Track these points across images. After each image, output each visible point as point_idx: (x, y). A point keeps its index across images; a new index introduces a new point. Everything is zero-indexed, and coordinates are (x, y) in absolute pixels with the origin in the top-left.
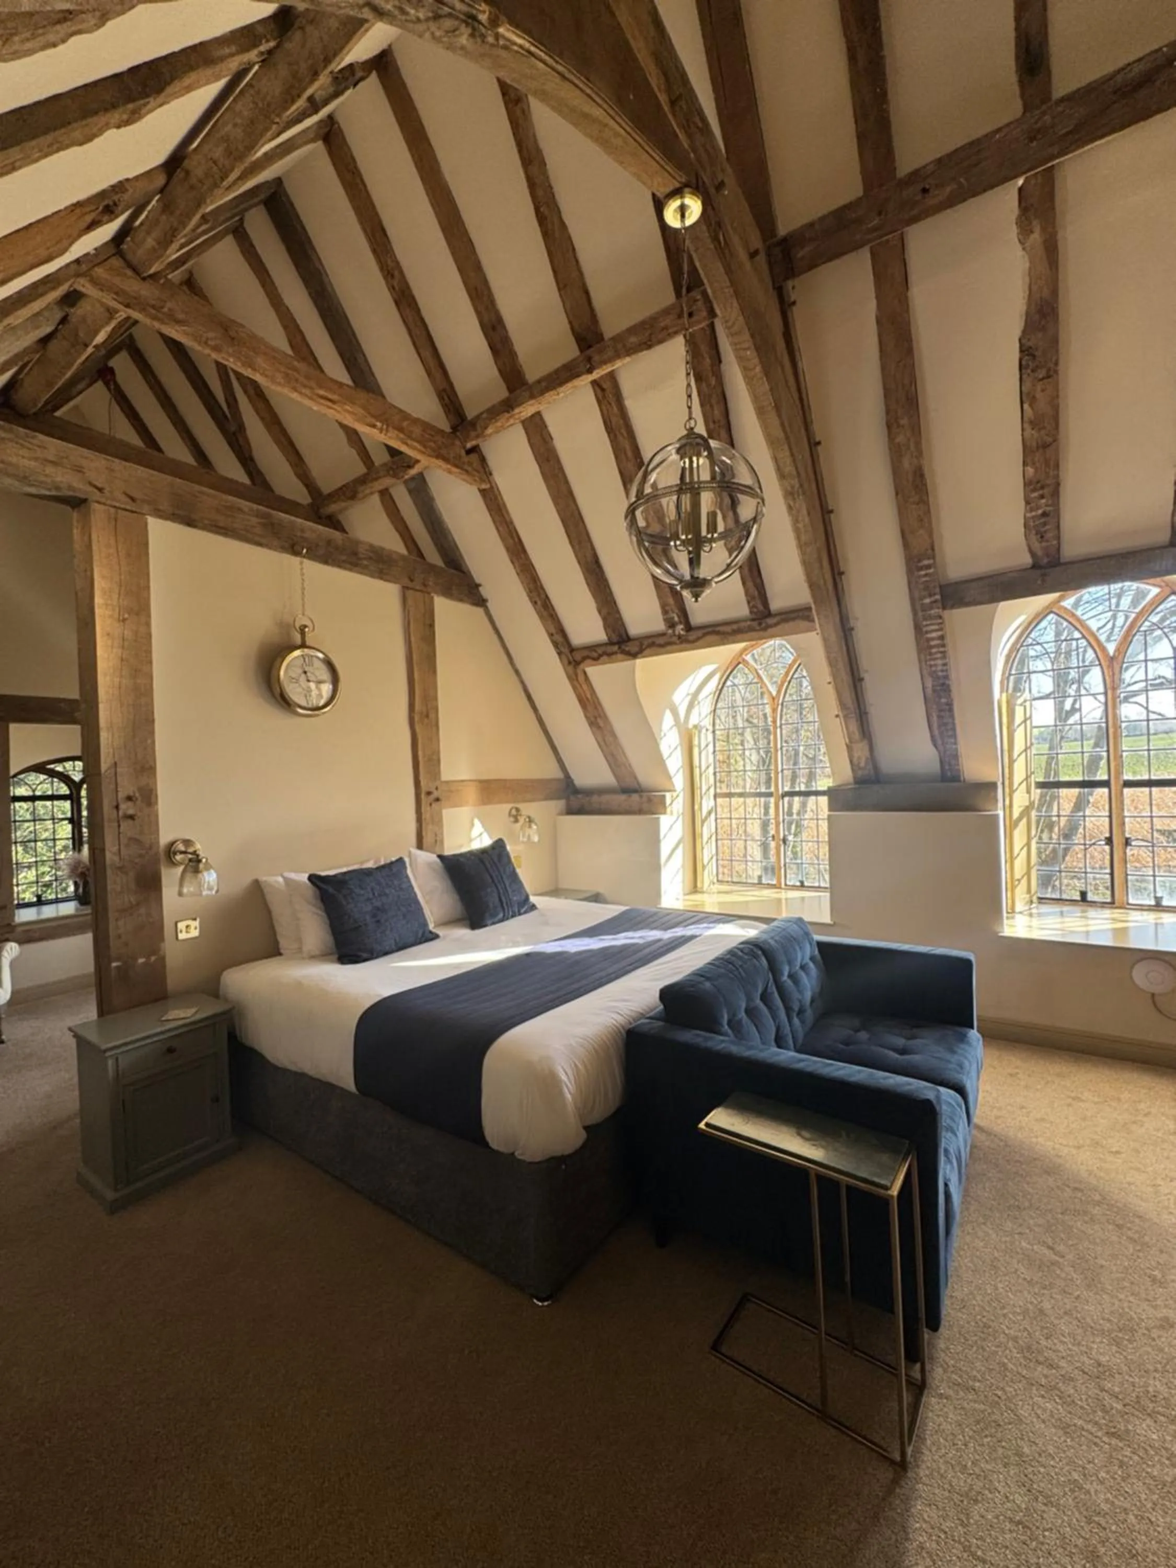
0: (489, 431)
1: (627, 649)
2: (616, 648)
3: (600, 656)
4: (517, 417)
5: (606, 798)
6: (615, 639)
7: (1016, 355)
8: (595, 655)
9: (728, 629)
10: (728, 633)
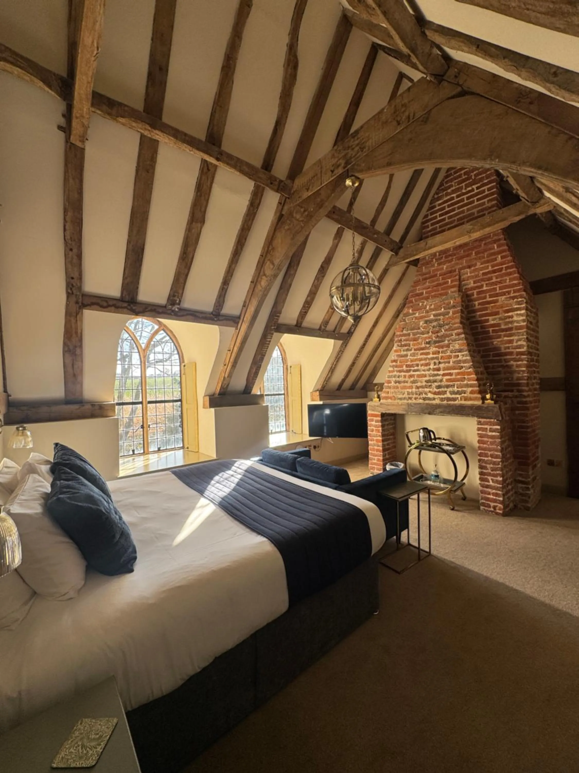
0: (121, 120)
1: (134, 308)
2: (125, 305)
3: (109, 306)
4: (152, 134)
5: (55, 409)
6: (127, 298)
7: (319, 266)
8: (105, 304)
9: (201, 315)
10: (199, 317)
